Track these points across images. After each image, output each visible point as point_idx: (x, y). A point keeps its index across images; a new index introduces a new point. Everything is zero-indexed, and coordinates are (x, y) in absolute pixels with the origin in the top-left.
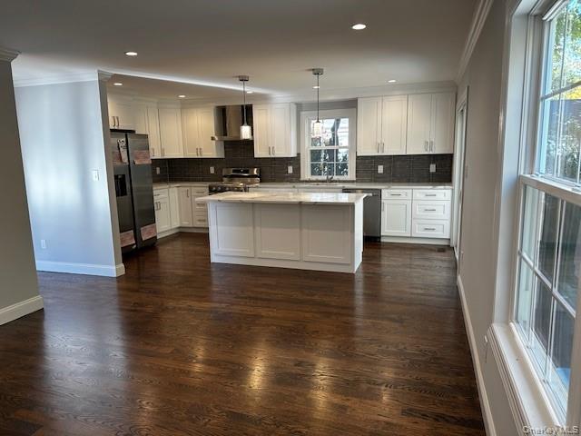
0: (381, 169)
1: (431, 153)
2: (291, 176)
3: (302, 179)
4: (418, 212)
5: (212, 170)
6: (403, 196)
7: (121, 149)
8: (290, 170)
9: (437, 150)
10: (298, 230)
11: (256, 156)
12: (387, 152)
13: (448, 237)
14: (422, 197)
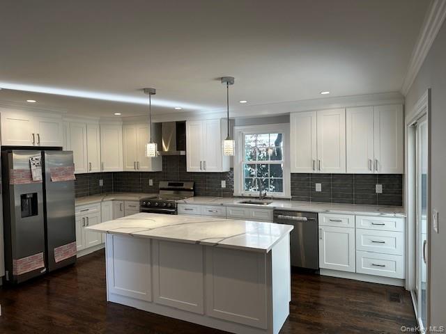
0: (318, 187)
1: (376, 172)
2: (224, 190)
3: (234, 195)
4: (363, 243)
5: (151, 183)
6: (345, 223)
7: (33, 167)
8: (223, 184)
9: (383, 170)
10: (202, 274)
11: (188, 170)
12: (325, 170)
13: (402, 278)
14: (367, 225)
